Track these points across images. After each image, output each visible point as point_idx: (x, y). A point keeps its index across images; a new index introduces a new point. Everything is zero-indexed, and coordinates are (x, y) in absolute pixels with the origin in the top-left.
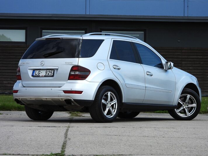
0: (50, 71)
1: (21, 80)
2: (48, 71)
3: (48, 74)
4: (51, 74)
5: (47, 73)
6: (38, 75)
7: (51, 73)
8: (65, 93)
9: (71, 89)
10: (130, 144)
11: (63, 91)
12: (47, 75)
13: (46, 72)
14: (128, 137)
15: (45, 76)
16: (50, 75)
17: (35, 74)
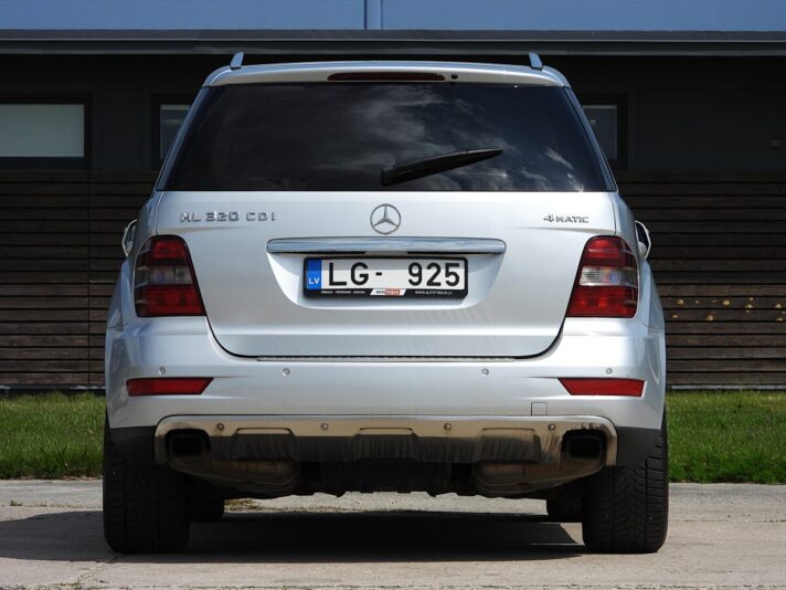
0: (442, 263)
1: (203, 313)
2: (424, 263)
3: (430, 283)
4: (448, 283)
5: (419, 275)
6: (351, 285)
7: (452, 279)
8: (572, 393)
9: (610, 370)
11: (562, 380)
12: (423, 285)
13: (415, 271)
15: (411, 295)
16: (445, 286)
17: (332, 283)
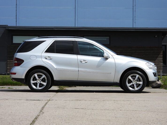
10: (92, 118)
14: (92, 110)
